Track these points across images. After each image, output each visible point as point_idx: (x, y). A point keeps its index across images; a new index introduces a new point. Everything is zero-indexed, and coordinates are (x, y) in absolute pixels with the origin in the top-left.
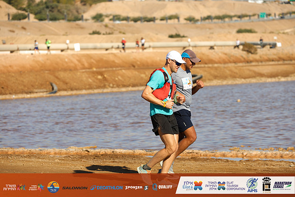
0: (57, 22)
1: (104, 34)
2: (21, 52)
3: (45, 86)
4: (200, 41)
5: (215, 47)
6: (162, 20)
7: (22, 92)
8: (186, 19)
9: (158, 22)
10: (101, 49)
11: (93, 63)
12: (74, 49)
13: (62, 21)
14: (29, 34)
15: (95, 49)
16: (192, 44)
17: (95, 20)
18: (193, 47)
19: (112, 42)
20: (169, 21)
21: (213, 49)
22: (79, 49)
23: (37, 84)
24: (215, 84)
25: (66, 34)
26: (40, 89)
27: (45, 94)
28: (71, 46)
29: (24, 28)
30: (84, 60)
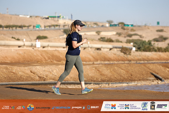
30: (44, 54)
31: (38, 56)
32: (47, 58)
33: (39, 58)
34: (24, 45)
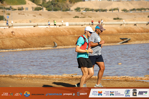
0: (57, 11)
1: (81, 18)
2: (39, 27)
3: (51, 44)
4: (129, 21)
5: (137, 25)
6: (110, 10)
7: (40, 46)
8: (122, 10)
9: (108, 11)
10: (79, 25)
11: (75, 32)
12: (65, 25)
13: (59, 11)
14: (43, 17)
15: (76, 25)
16: (125, 23)
17: (76, 11)
18: (126, 24)
19: (85, 22)
20: (114, 11)
21: (136, 25)
22: (68, 25)
23: (47, 42)
24: (137, 43)
25: (61, 18)
26: (48, 45)
27: (51, 48)
28: (64, 24)
29: (40, 15)
30: (70, 31)
31: (64, 31)
32: (72, 33)
33: (65, 33)
34: (63, 25)
